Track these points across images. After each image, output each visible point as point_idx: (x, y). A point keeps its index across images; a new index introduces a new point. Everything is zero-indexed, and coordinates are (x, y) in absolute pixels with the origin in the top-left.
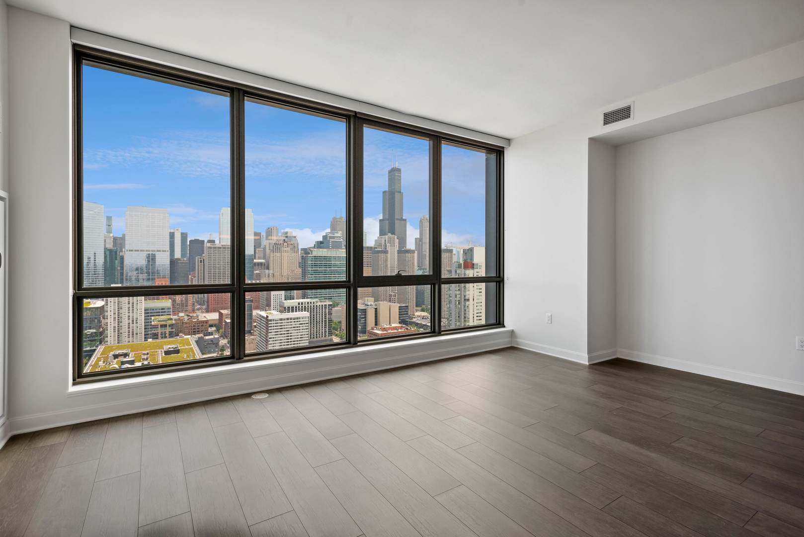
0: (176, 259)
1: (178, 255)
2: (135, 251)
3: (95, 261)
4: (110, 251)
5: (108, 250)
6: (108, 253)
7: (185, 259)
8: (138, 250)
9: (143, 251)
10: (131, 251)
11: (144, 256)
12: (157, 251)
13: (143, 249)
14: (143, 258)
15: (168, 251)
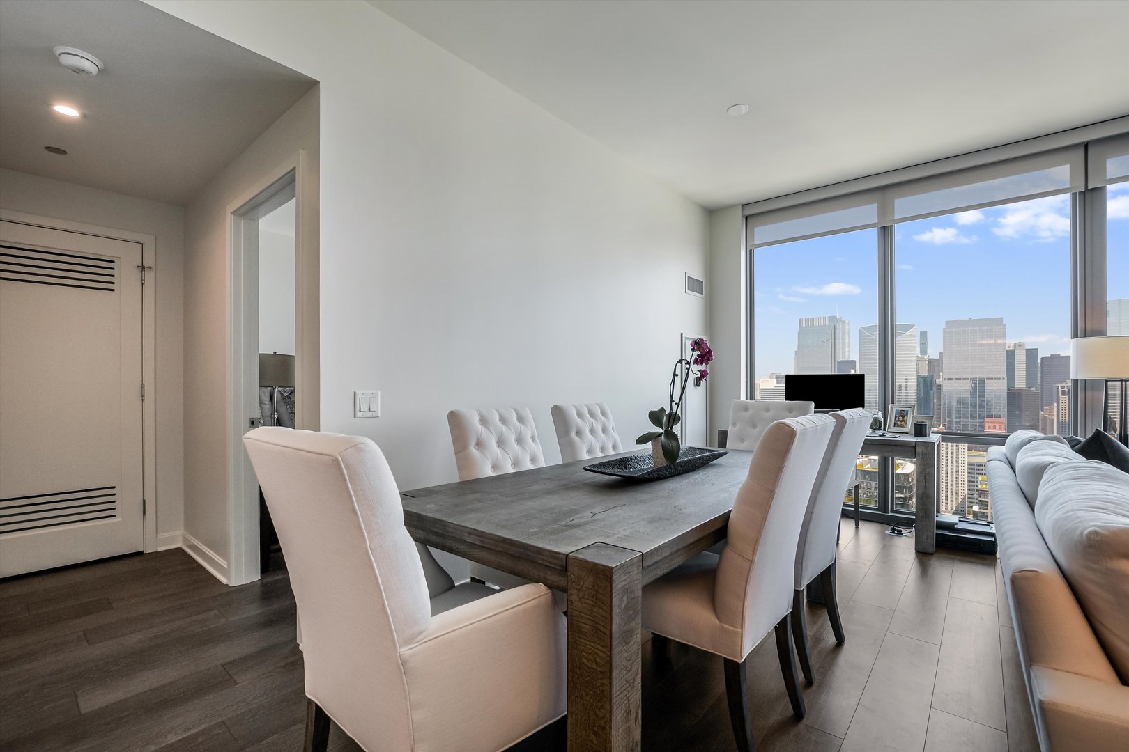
0: (1019, 389)
1: (1020, 383)
2: (956, 379)
3: (907, 385)
4: (924, 378)
5: (923, 377)
6: (921, 380)
7: (1033, 389)
8: (960, 379)
9: (968, 379)
10: (951, 379)
11: (968, 385)
12: (988, 379)
13: (967, 377)
14: (967, 388)
15: (1004, 379)
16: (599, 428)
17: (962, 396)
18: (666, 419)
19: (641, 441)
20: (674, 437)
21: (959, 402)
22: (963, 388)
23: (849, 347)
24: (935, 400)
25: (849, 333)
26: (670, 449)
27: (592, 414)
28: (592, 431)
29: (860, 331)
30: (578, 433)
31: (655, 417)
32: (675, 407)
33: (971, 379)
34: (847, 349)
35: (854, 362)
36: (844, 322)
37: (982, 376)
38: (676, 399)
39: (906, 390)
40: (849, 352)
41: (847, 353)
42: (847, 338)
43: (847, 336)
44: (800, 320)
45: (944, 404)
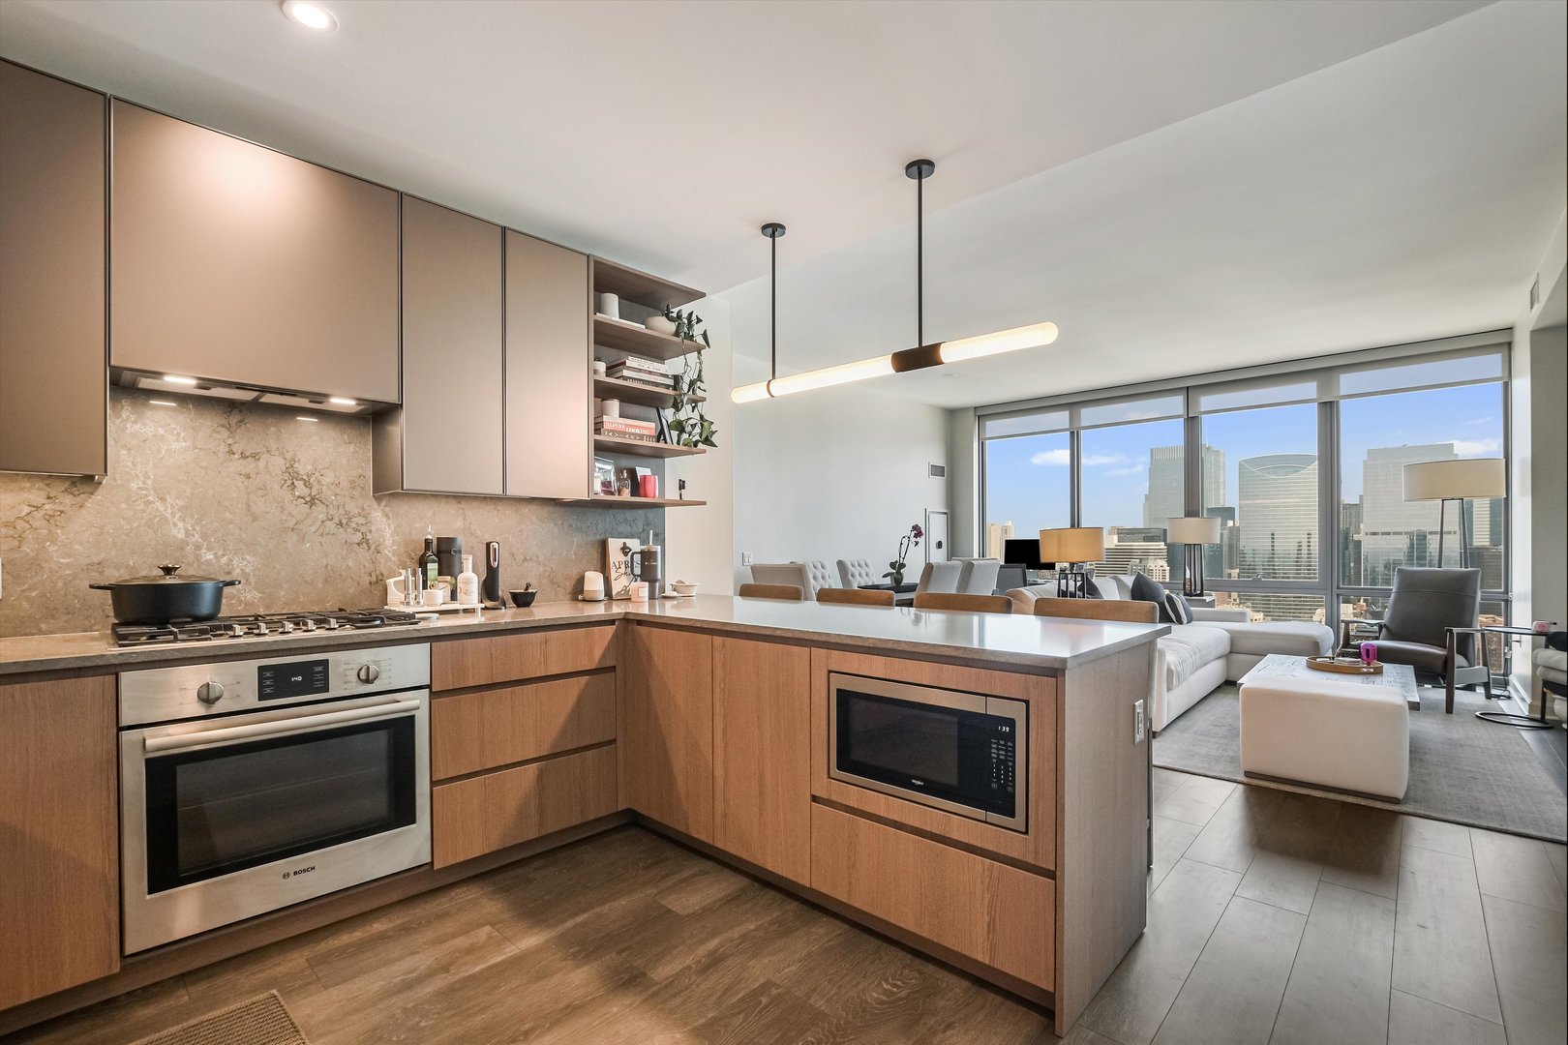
0: (1478, 548)
1: (1480, 540)
2: (1383, 534)
3: (1309, 542)
8: (1389, 534)
9: (1400, 533)
10: (1375, 534)
11: (1403, 543)
12: (1430, 533)
13: (1399, 530)
14: (1400, 546)
15: (1455, 533)
16: (864, 573)
17: (1392, 558)
18: (898, 567)
19: (885, 576)
20: (901, 574)
21: (1387, 567)
22: (1393, 546)
23: (1224, 488)
24: (1352, 565)
25: (1224, 467)
26: (898, 579)
27: (859, 565)
28: (860, 575)
29: (1240, 464)
30: (852, 575)
31: (892, 565)
32: (902, 560)
33: (1406, 533)
34: (1222, 492)
35: (1232, 510)
36: (1217, 452)
37: (1424, 529)
38: (902, 556)
39: (1309, 550)
40: (1224, 495)
41: (1222, 497)
42: (1222, 477)
43: (1222, 472)
44: (1152, 450)
45: (1365, 570)
